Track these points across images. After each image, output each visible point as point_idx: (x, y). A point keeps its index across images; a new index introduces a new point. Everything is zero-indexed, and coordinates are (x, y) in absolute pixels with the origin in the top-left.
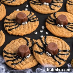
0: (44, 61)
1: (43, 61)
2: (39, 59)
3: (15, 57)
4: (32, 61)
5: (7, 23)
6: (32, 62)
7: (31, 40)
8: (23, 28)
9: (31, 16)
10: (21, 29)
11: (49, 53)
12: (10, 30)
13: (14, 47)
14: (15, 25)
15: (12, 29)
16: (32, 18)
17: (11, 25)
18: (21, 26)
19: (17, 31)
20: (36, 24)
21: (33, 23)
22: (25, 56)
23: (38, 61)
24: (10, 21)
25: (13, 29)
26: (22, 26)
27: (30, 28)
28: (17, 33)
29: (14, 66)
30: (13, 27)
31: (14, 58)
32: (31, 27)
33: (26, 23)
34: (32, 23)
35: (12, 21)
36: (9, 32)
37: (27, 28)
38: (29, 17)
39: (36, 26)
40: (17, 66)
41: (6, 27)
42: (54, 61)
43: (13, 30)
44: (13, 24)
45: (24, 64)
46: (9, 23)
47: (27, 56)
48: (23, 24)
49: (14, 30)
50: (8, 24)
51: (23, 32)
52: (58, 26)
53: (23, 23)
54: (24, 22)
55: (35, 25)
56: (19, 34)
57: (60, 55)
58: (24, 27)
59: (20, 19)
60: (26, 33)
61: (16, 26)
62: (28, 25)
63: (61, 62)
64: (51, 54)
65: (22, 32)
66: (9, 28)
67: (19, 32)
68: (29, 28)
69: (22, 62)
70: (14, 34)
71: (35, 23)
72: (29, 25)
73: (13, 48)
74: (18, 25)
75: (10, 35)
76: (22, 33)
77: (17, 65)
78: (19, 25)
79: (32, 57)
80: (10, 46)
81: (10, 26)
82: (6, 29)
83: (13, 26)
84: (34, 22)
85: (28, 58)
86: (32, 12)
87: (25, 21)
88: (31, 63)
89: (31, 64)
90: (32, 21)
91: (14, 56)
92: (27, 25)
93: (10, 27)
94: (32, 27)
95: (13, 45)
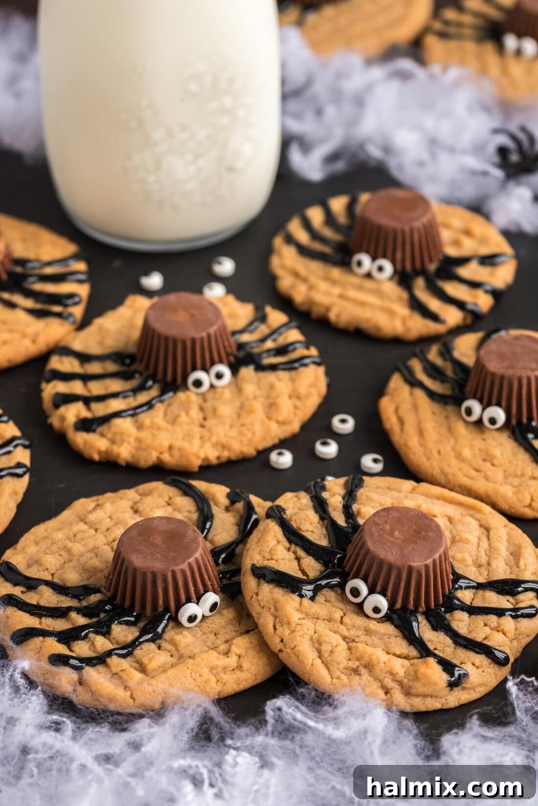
0: (326, 648)
1: (318, 644)
2: (284, 632)
3: (84, 612)
4: (223, 647)
5: (67, 377)
6: (227, 653)
7: (233, 502)
8: (195, 413)
9: (263, 329)
10: (183, 418)
11: (371, 591)
12: (86, 425)
13: (91, 544)
14: (136, 391)
15: (106, 419)
16: (269, 344)
17: (96, 388)
18: (181, 395)
19: (144, 434)
20: (302, 389)
21: (281, 381)
22: (167, 609)
23: (275, 644)
24: (95, 368)
25: (117, 414)
26: (191, 396)
27: (251, 411)
28: (146, 449)
29: (74, 675)
30: (116, 405)
31: (81, 621)
32: (259, 406)
33: (219, 376)
34: (270, 377)
35: (111, 367)
36: (80, 439)
37: (226, 410)
38: (245, 338)
39: (299, 398)
40: (92, 674)
41: (57, 406)
42: (406, 657)
43: (118, 422)
44: (115, 385)
45: (152, 665)
46: (86, 378)
47: (189, 600)
48: (198, 384)
49: (124, 424)
50: (77, 387)
51: (197, 442)
52: (469, 412)
53: (200, 375)
54: (206, 369)
55: (295, 395)
56: (166, 458)
57: (464, 616)
58: (208, 405)
59: (175, 341)
60: (224, 447)
61: (143, 398)
62: (240, 390)
63: (468, 668)
64: (383, 593)
65: (188, 436)
66: (85, 414)
67: (164, 440)
68: (243, 410)
69: (137, 652)
70: (124, 452)
71: (292, 380)
72: (250, 389)
73: (77, 548)
74: (154, 392)
75: (90, 462)
76: (186, 445)
77: (100, 668)
78: (163, 392)
79: (229, 614)
80: (60, 535)
81: (87, 401)
82: (55, 421)
83: (115, 395)
84: (284, 375)
85: (192, 619)
86: (269, 310)
87: (213, 363)
88: (214, 658)
89: (212, 669)
90: (273, 368)
91: (84, 603)
92: (227, 394)
93: (94, 405)
94: (272, 406)
95: (82, 526)
